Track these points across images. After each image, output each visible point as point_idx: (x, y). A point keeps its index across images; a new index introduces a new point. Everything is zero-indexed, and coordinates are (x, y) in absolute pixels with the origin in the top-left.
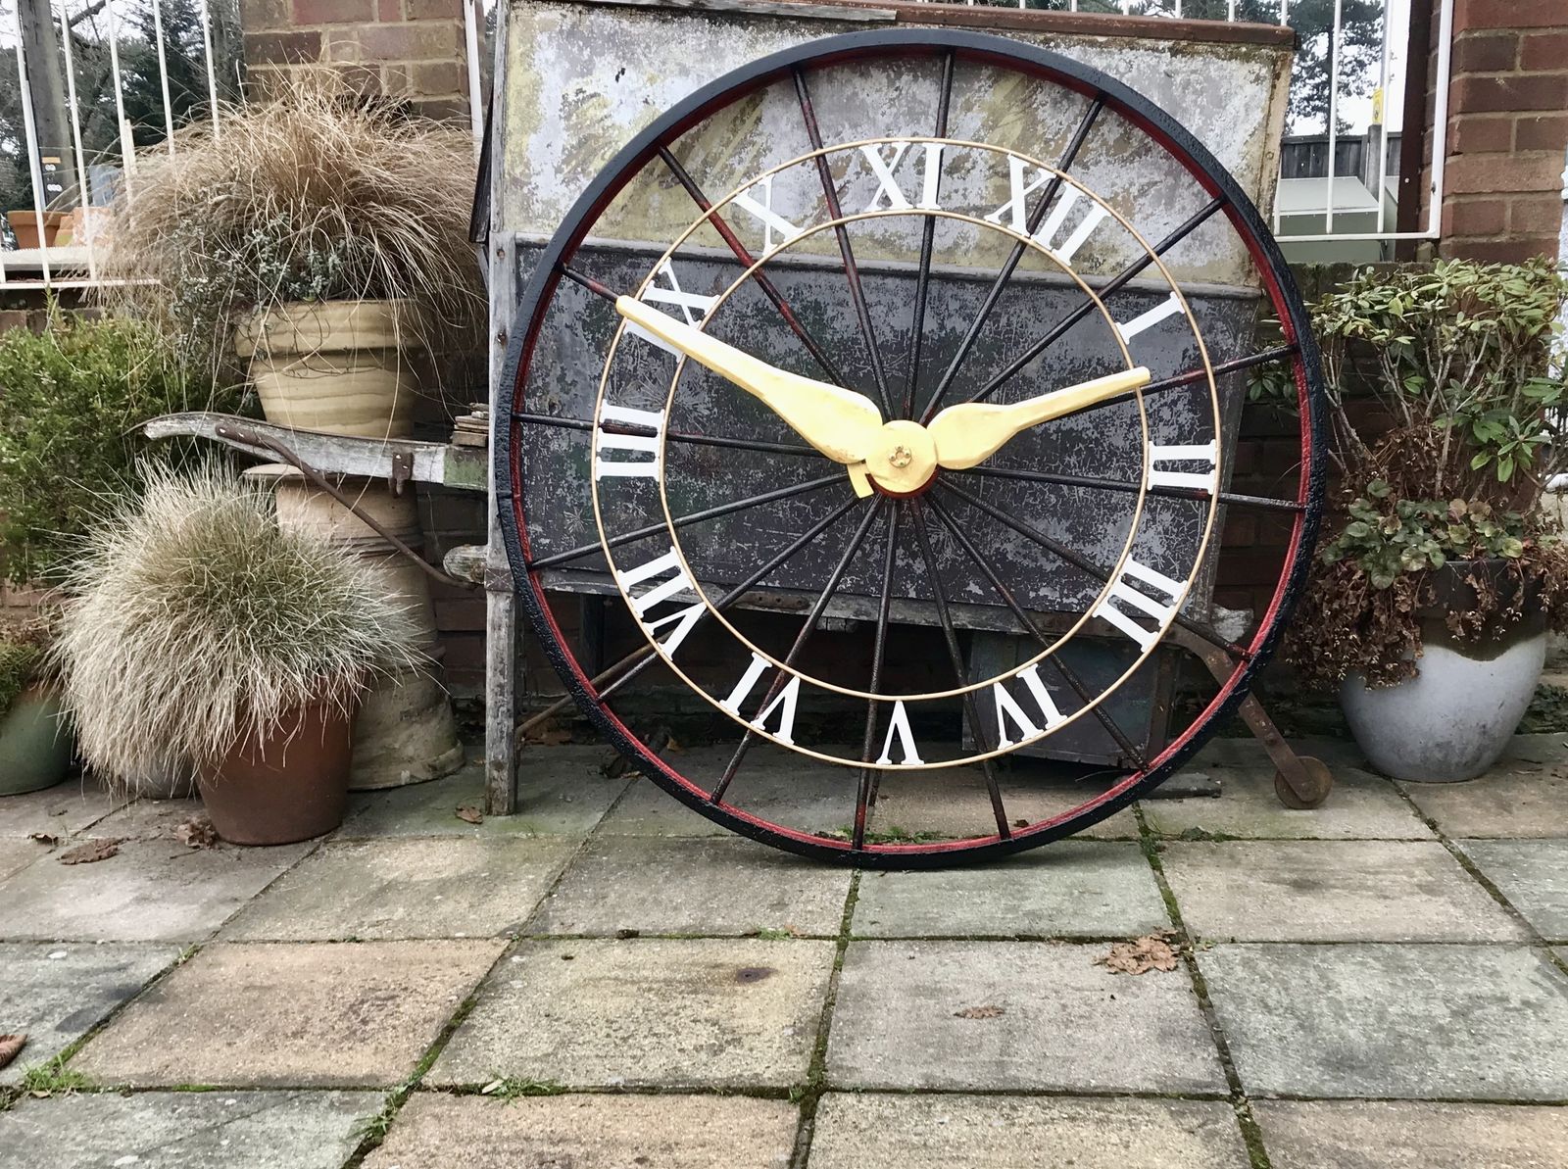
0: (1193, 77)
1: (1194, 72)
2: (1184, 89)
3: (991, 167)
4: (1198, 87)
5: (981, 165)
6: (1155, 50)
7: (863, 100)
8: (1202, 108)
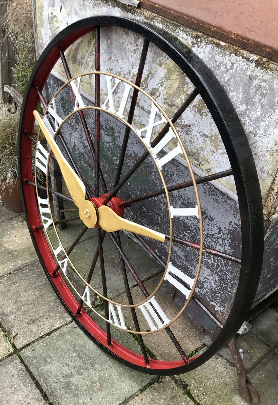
0: (263, 84)
1: (265, 81)
2: (257, 90)
3: (165, 99)
4: (264, 91)
5: (162, 96)
6: (248, 59)
7: (126, 47)
8: (263, 106)
